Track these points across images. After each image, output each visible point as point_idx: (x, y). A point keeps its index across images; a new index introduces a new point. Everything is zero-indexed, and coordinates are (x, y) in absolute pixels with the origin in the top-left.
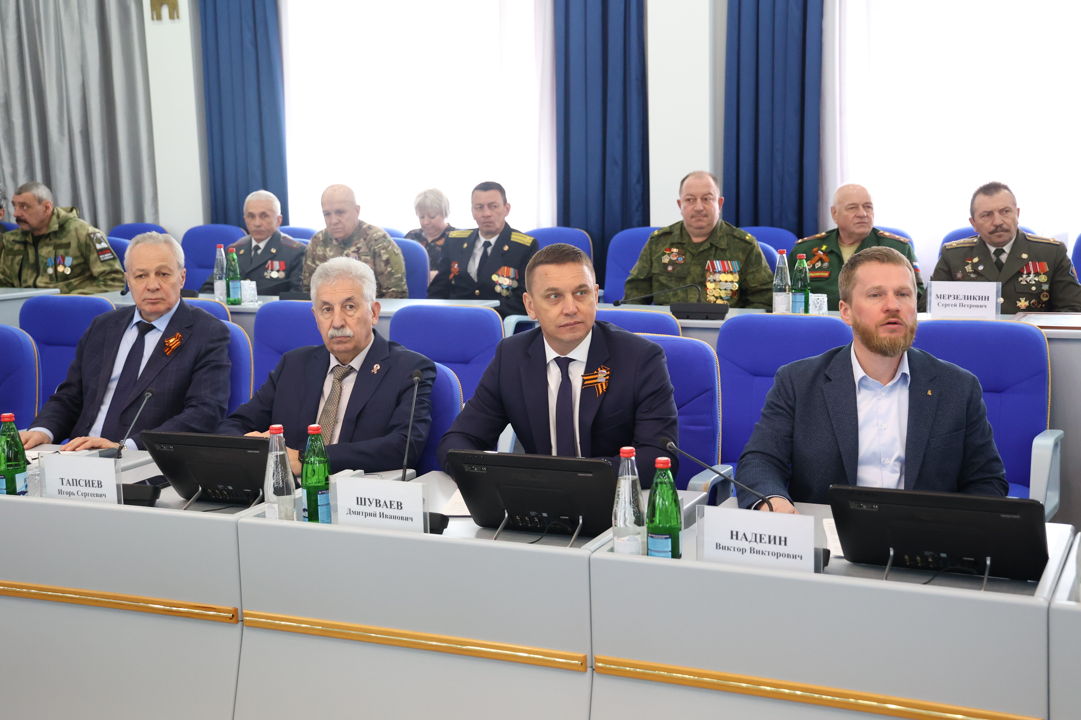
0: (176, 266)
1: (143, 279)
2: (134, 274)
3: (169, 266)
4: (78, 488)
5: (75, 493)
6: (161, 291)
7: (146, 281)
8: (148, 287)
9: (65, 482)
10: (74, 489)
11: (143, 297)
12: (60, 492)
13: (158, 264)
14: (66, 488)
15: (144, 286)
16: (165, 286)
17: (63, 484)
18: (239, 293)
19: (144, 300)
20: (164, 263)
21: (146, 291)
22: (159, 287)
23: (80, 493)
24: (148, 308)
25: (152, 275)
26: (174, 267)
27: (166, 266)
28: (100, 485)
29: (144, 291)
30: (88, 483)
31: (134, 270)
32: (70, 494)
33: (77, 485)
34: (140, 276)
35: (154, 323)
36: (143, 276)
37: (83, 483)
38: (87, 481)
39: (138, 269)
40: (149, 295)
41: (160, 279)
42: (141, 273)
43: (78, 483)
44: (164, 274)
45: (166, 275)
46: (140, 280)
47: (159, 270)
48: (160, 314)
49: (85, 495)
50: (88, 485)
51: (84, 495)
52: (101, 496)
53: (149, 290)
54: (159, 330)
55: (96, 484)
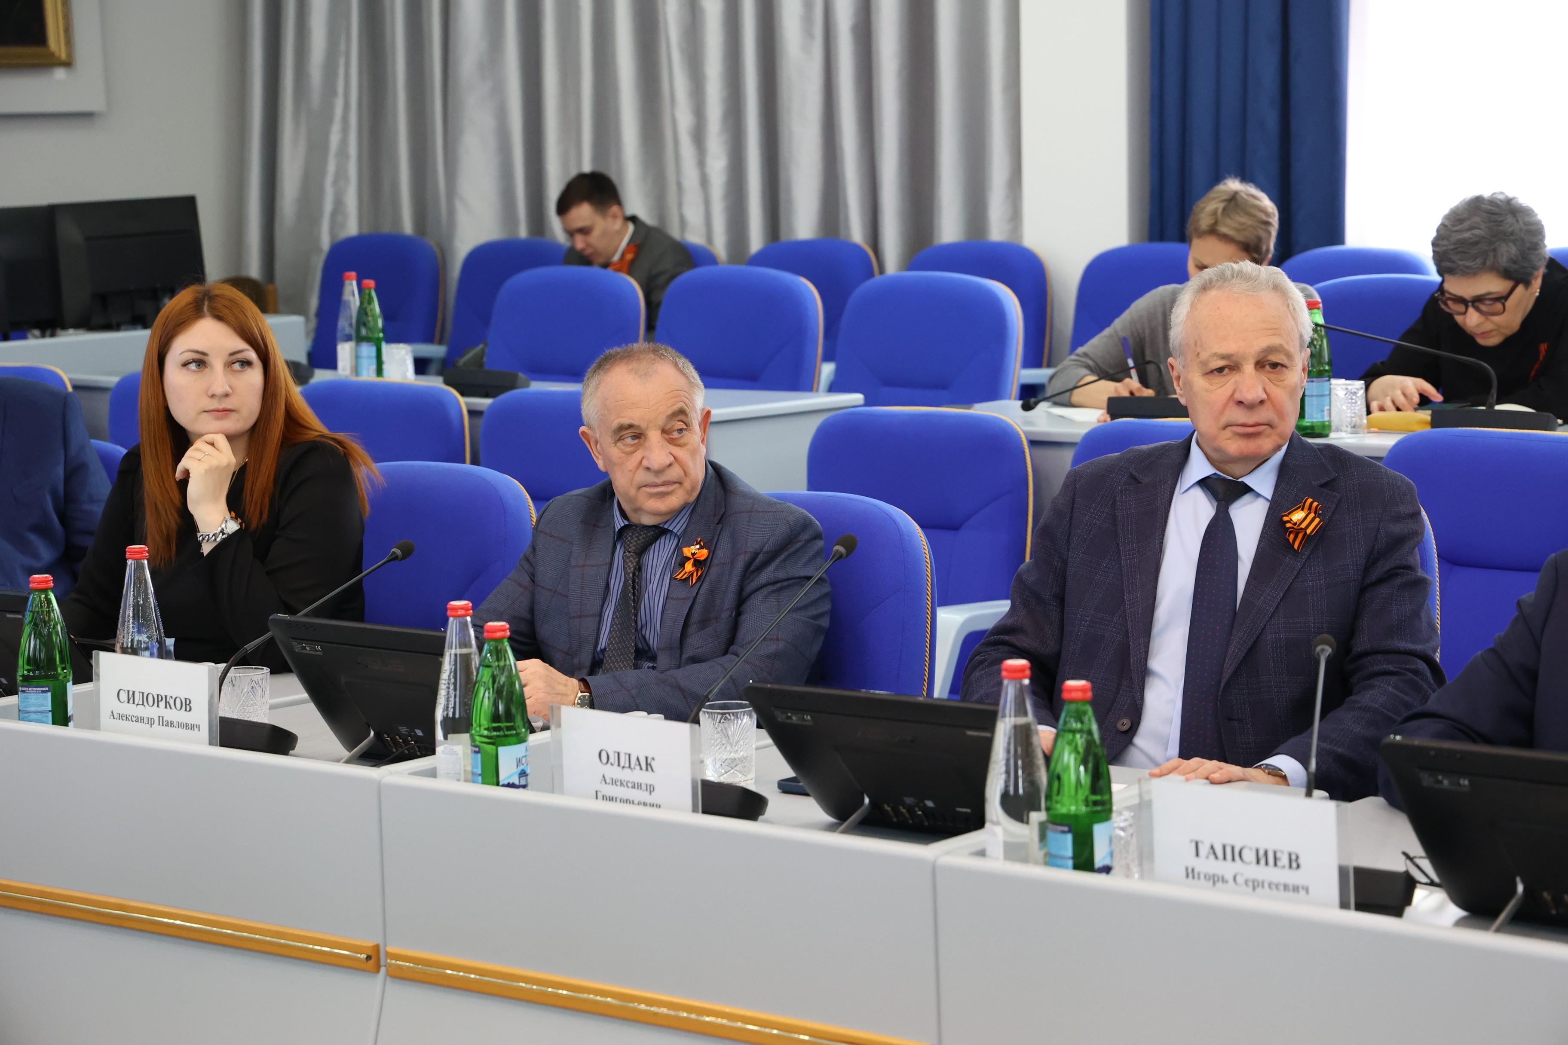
0: (1297, 343)
1: (1224, 376)
2: (1204, 363)
3: (1286, 346)
4: (1238, 866)
5: (1229, 877)
6: (1268, 405)
7: (1232, 381)
8: (1238, 396)
9: (1204, 850)
10: (1226, 868)
11: (1224, 420)
12: (1190, 873)
13: (1263, 343)
14: (1206, 865)
15: (1230, 393)
16: (1278, 393)
17: (1197, 854)
18: (1327, 408)
19: (1225, 427)
20: (1275, 341)
21: (1232, 404)
22: (1264, 396)
23: (1240, 880)
24: (1234, 446)
25: (1249, 368)
26: (1293, 347)
27: (1281, 346)
28: (1294, 862)
29: (1225, 406)
30: (1262, 857)
31: (1204, 355)
32: (1215, 879)
33: (1233, 859)
34: (1220, 370)
35: (1249, 480)
36: (1226, 370)
37: (1250, 856)
38: (1261, 853)
39: (1215, 354)
40: (1239, 415)
41: (1264, 377)
42: (1221, 363)
43: (1237, 854)
44: (1275, 365)
45: (1279, 367)
46: (1218, 379)
47: (1265, 357)
48: (1258, 461)
49: (1255, 885)
50: (1263, 861)
51: (1250, 884)
52: (1296, 889)
53: (1240, 403)
54: (1258, 495)
55: (1284, 860)
